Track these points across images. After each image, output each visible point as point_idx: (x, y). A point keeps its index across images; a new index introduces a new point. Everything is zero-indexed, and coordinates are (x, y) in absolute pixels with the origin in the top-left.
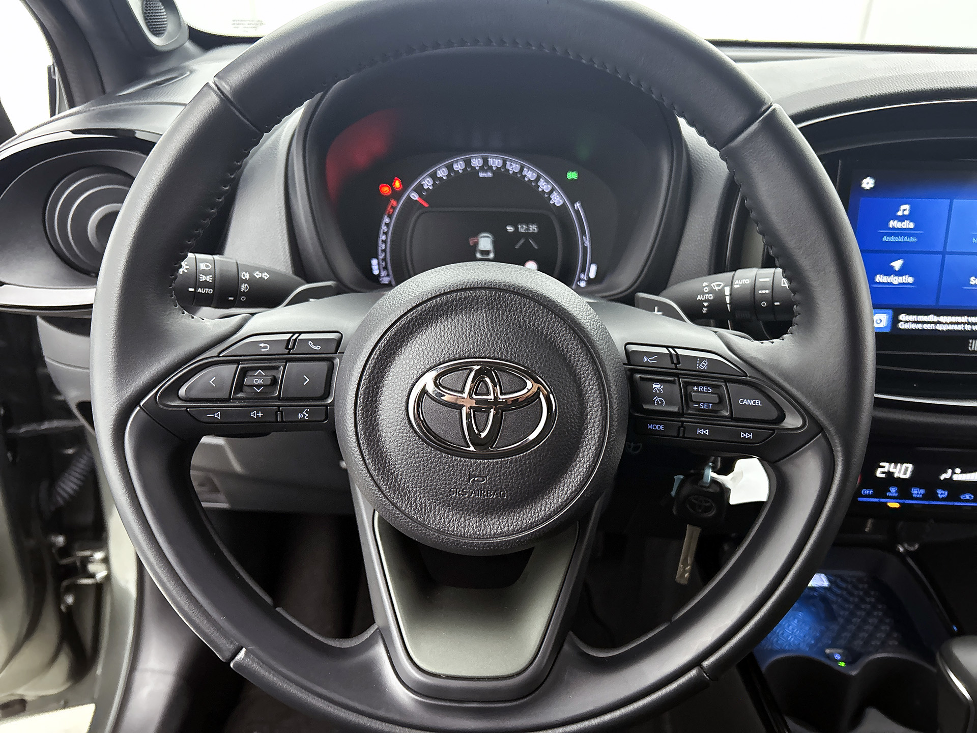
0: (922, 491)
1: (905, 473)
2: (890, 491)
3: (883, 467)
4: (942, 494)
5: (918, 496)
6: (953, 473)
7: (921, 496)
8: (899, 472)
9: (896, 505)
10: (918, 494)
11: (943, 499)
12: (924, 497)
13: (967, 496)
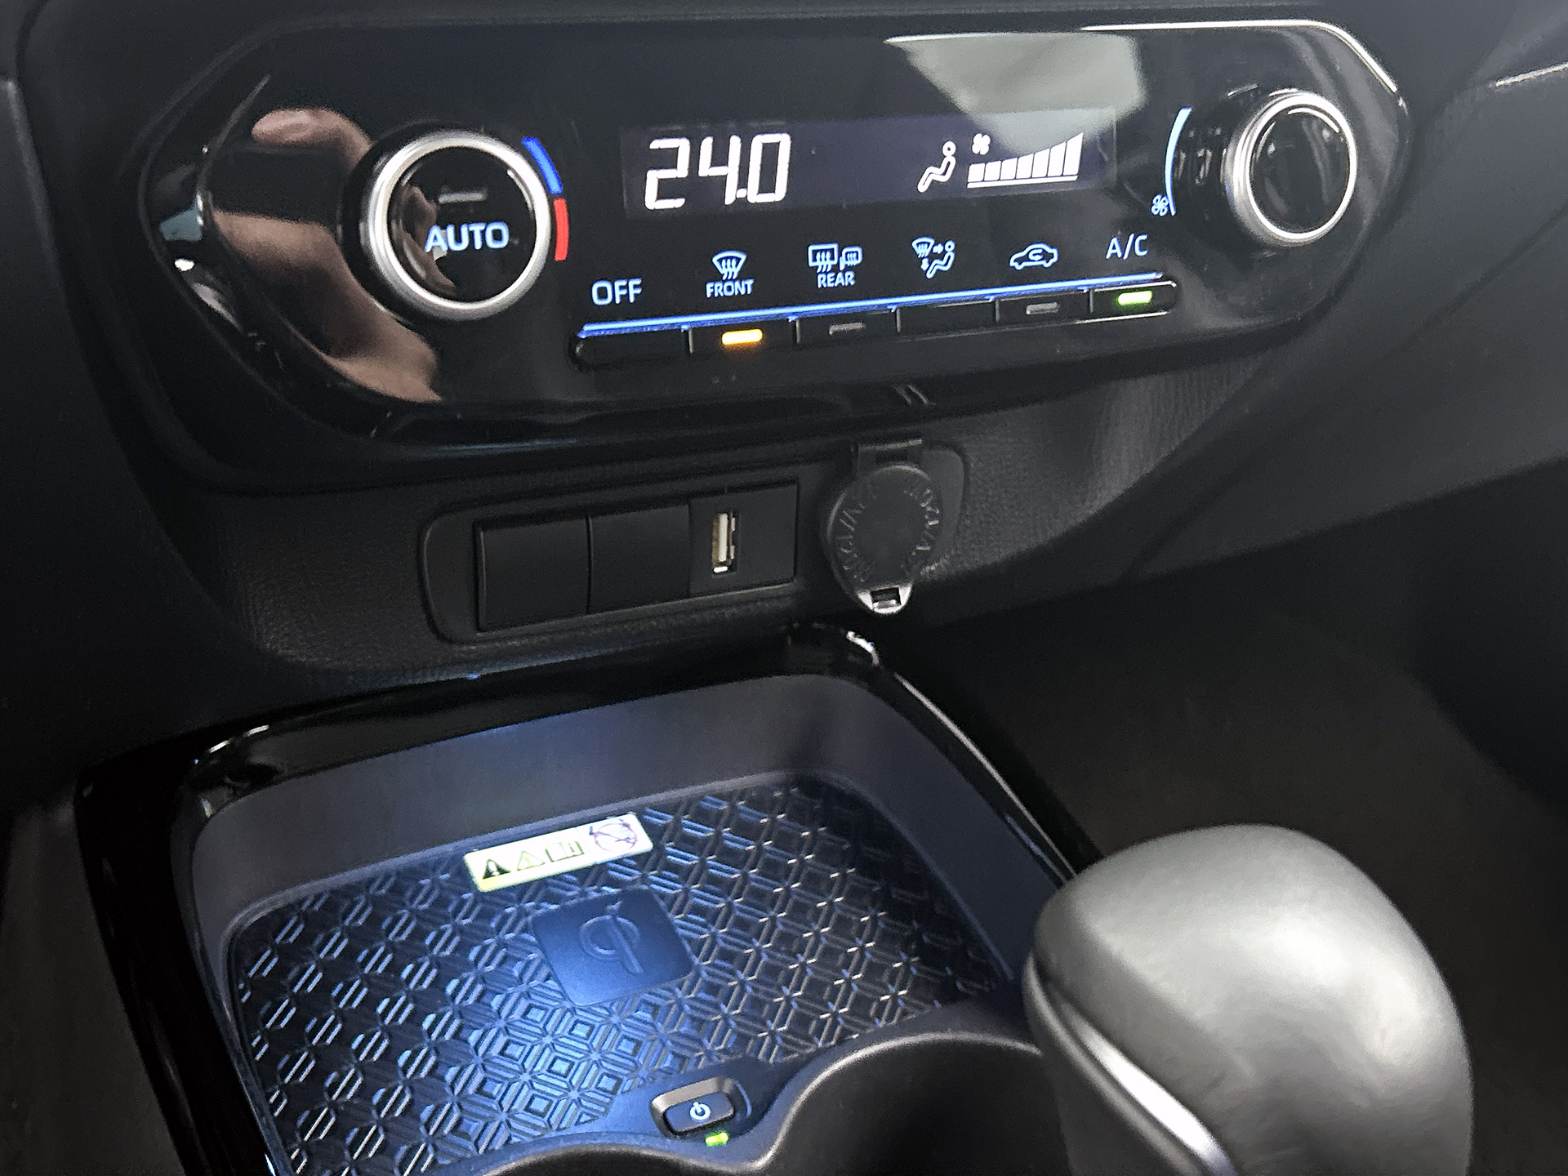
0: (853, 256)
1: (767, 185)
2: (717, 277)
3: (668, 159)
4: (932, 257)
5: (840, 279)
6: (966, 159)
7: (851, 274)
8: (743, 183)
9: (754, 336)
10: (836, 269)
11: (942, 282)
12: (868, 282)
13: (1035, 254)
